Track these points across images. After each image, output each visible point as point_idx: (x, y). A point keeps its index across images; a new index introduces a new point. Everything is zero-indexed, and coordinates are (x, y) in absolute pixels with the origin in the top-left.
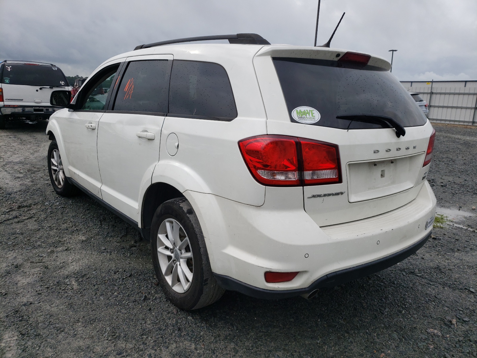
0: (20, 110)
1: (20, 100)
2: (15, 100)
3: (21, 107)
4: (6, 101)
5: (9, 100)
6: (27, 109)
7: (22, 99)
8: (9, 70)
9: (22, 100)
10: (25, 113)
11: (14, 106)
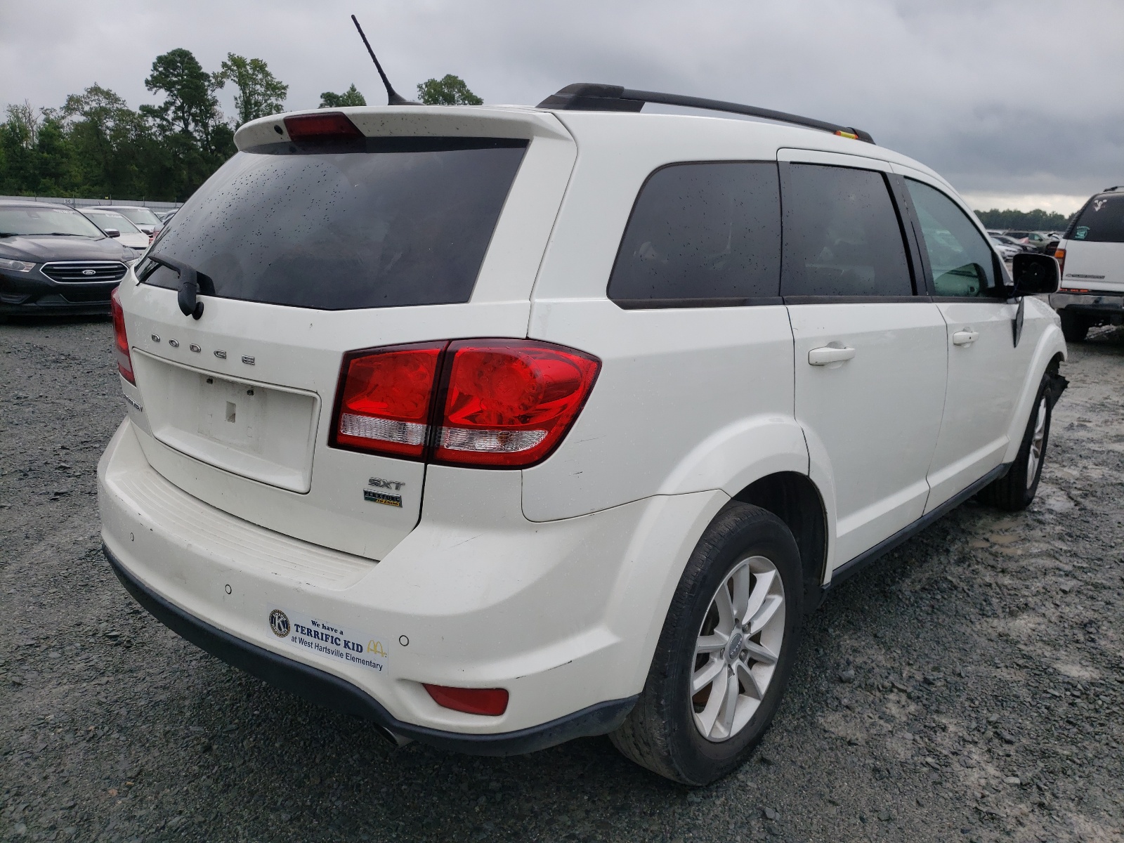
0: (1089, 300)
1: (1097, 277)
2: (1086, 276)
3: (1095, 293)
4: (1067, 278)
5: (1073, 276)
6: (1106, 300)
7: (1102, 275)
8: (1097, 209)
9: (1103, 277)
10: (1100, 308)
11: (1079, 290)
